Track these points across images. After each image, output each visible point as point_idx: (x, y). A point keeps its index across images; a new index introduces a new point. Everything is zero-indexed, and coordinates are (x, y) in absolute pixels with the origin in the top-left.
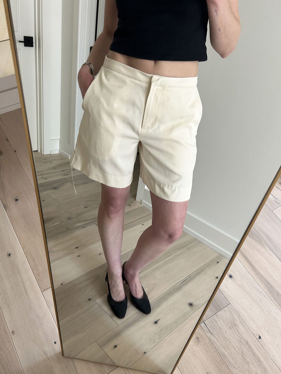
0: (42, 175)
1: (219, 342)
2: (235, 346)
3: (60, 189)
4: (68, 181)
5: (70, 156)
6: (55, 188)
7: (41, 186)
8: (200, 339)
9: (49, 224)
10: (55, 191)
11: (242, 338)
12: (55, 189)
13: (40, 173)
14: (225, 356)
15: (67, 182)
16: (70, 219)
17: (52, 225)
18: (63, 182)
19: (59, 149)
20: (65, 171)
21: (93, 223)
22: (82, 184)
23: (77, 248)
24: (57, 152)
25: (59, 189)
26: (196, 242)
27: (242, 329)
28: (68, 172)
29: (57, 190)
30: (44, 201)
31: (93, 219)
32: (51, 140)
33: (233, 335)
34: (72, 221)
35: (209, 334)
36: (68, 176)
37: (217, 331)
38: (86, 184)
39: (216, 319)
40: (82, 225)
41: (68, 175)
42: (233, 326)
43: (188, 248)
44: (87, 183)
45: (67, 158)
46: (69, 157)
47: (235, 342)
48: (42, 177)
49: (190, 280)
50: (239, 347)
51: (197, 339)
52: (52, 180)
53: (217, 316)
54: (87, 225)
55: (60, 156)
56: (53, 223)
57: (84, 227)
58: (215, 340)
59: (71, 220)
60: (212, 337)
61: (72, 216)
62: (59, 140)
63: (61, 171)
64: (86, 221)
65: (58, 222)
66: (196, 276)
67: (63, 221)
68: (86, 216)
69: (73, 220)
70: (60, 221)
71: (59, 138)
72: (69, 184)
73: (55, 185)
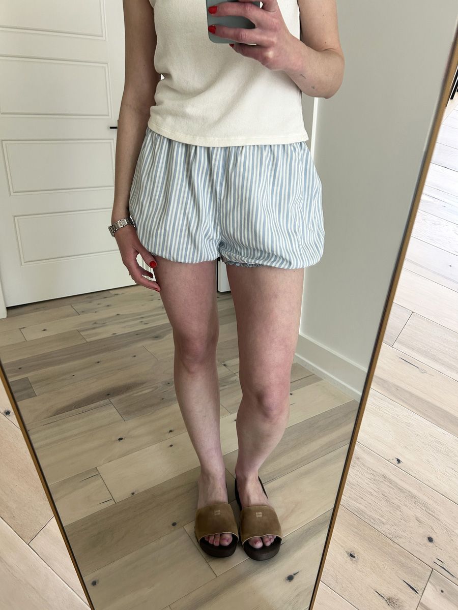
0: (142, 318)
3: (165, 338)
6: (157, 337)
7: (137, 335)
9: (135, 392)
10: (156, 341)
12: (157, 339)
13: (140, 315)
16: (169, 383)
17: (140, 393)
23: (171, 431)
29: (160, 340)
30: (135, 356)
48: (141, 322)
52: (155, 325)
56: (142, 389)
59: (171, 386)
65: (147, 389)
67: (157, 388)
70: (152, 388)
73: (158, 332)
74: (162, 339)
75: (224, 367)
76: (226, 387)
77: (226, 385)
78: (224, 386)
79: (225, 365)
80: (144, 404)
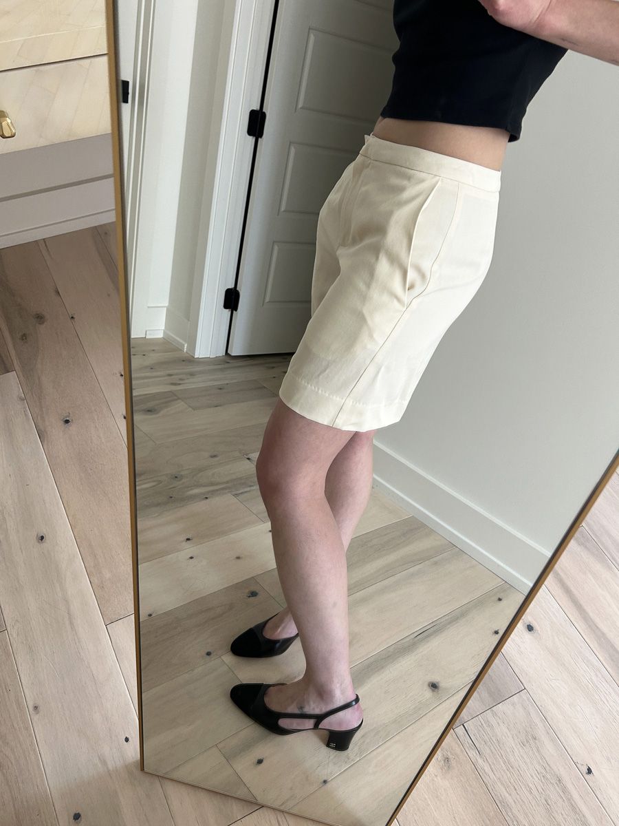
1: (496, 773)
2: (530, 785)
3: (162, 413)
4: (179, 399)
5: (186, 345)
6: (149, 411)
8: (453, 763)
11: (548, 768)
12: (150, 413)
14: (508, 806)
15: (176, 400)
16: (176, 477)
17: (139, 487)
18: (168, 399)
19: (163, 328)
20: (173, 377)
21: (227, 491)
22: (209, 407)
23: (188, 539)
24: (160, 335)
25: (157, 413)
26: (453, 550)
27: (549, 748)
28: (181, 379)
29: (154, 416)
31: (227, 482)
32: (148, 307)
33: (528, 761)
34: (181, 482)
35: (473, 753)
36: (178, 388)
37: (492, 747)
38: (216, 406)
39: (493, 721)
40: (204, 494)
41: (180, 384)
42: (529, 739)
43: (436, 563)
44: (220, 406)
45: (181, 350)
46: (185, 347)
47: (532, 776)
49: (435, 632)
50: (540, 789)
51: (444, 761)
52: (144, 393)
53: (495, 714)
54: (213, 492)
55: (166, 345)
56: (140, 482)
57: (207, 498)
58: (486, 768)
59: (180, 480)
60: (480, 761)
61: (183, 473)
62: (165, 309)
63: (164, 376)
64: (212, 484)
65: (149, 482)
66: (450, 623)
67: (160, 482)
68: (213, 474)
69: (183, 481)
70: (154, 481)
71: (167, 304)
72: (180, 405)
73: (150, 405)
74: (157, 415)
75: (248, 461)
76: (252, 488)
77: (253, 486)
78: (251, 486)
79: (249, 459)
80: (145, 503)
